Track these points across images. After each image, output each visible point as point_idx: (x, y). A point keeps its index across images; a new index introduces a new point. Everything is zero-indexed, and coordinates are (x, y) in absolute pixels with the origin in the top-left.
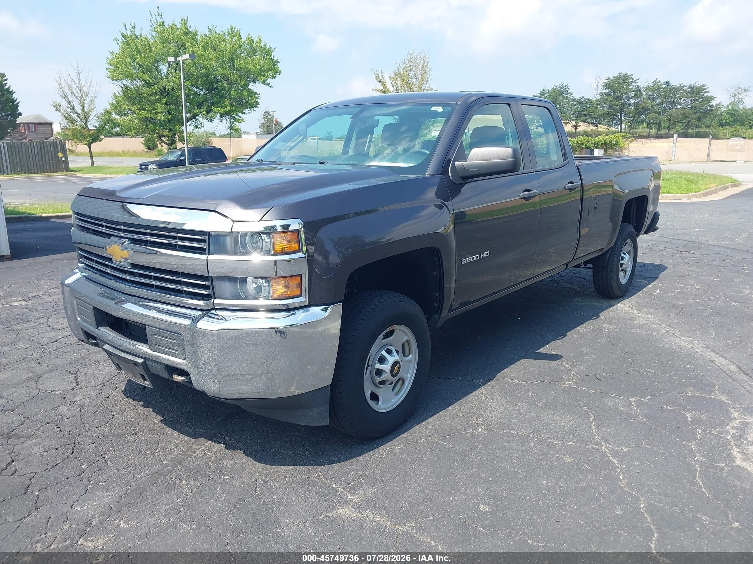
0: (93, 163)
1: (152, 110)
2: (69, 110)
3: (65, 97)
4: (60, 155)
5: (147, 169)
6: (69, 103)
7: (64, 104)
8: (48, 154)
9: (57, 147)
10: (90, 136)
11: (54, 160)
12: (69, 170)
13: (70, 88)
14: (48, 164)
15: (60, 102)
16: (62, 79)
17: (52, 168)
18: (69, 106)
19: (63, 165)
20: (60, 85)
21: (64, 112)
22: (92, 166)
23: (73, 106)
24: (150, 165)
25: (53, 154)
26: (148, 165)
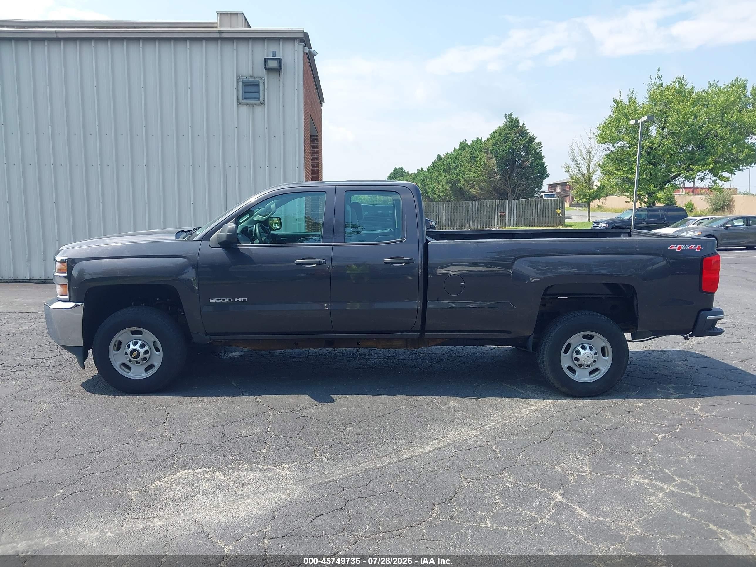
0: (589, 219)
1: (629, 170)
2: (576, 171)
3: (575, 160)
4: (559, 211)
5: (598, 227)
6: (577, 165)
7: (573, 165)
8: (549, 211)
9: (557, 205)
10: (590, 194)
11: (552, 215)
12: (564, 225)
13: (580, 151)
14: (547, 219)
15: (570, 165)
16: (575, 144)
17: (550, 223)
18: (576, 167)
19: (559, 221)
20: (572, 149)
21: (572, 174)
22: (588, 222)
23: (580, 167)
24: (601, 223)
25: (553, 209)
26: (599, 223)
